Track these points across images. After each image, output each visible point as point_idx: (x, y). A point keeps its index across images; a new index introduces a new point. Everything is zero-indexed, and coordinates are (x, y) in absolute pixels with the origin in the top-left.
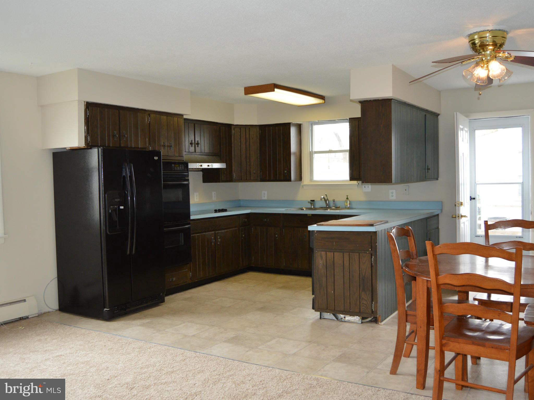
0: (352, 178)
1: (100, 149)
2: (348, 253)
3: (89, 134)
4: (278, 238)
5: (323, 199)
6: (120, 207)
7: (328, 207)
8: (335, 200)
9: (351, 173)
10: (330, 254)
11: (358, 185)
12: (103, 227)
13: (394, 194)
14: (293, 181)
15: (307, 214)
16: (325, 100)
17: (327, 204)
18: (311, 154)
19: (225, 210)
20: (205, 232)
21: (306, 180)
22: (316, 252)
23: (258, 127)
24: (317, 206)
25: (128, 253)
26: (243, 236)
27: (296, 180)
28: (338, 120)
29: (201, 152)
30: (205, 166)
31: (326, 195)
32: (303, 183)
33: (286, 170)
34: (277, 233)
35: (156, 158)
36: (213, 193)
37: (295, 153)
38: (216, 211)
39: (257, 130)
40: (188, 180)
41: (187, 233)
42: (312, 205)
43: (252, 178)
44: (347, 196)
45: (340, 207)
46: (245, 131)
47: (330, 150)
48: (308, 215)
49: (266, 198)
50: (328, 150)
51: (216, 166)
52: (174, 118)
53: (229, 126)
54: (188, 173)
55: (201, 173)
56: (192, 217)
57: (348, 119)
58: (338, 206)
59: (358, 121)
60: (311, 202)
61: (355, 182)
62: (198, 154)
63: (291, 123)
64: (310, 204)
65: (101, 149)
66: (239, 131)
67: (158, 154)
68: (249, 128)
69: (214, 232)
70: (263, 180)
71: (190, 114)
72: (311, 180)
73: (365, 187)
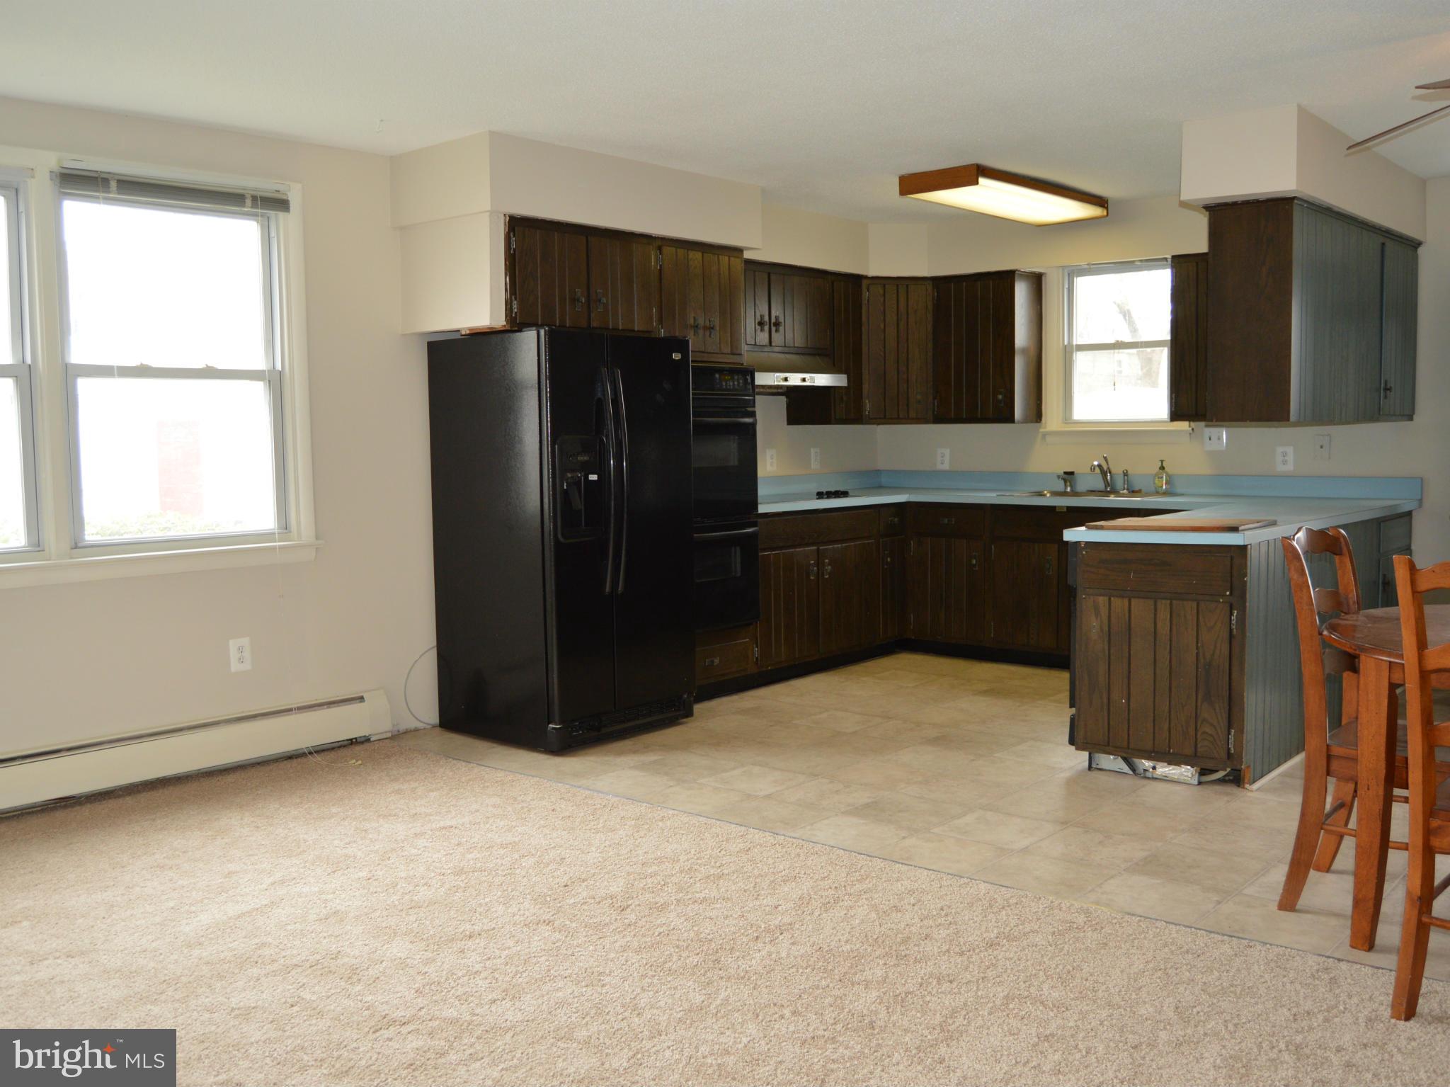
0: (1176, 415)
1: (542, 332)
2: (1169, 601)
3: (515, 294)
4: (977, 569)
5: (1097, 470)
6: (590, 476)
7: (1109, 491)
8: (1129, 472)
9: (1173, 401)
10: (1119, 604)
11: (1191, 432)
12: (549, 525)
13: (1290, 458)
14: (1019, 422)
15: (1055, 507)
16: (1107, 208)
17: (1107, 483)
18: (1068, 352)
19: (844, 494)
20: (794, 546)
21: (1052, 420)
22: (1084, 596)
23: (929, 282)
24: (1081, 487)
25: (608, 589)
26: (889, 559)
27: (1026, 420)
28: (1141, 261)
29: (785, 346)
30: (795, 379)
31: (1105, 459)
32: (1045, 428)
33: (1000, 393)
34: (974, 554)
35: (676, 356)
36: (813, 451)
37: (1024, 351)
38: (820, 495)
39: (927, 290)
40: (753, 414)
41: (750, 545)
42: (1068, 484)
43: (912, 414)
44: (1162, 461)
45: (1143, 491)
46: (896, 291)
47: (1118, 341)
48: (1057, 510)
49: (946, 466)
50: (1113, 341)
51: (822, 380)
52: (720, 257)
53: (856, 280)
54: (754, 397)
55: (783, 399)
56: (762, 509)
57: (1170, 260)
58: (1137, 489)
59: (1197, 263)
60: (1066, 476)
61: (1183, 426)
62: (777, 349)
63: (1017, 270)
64: (1063, 482)
65: (545, 330)
66: (882, 292)
67: (682, 345)
68: (907, 286)
69: (815, 548)
70: (940, 419)
71: (760, 247)
72: (1066, 420)
73: (1210, 439)
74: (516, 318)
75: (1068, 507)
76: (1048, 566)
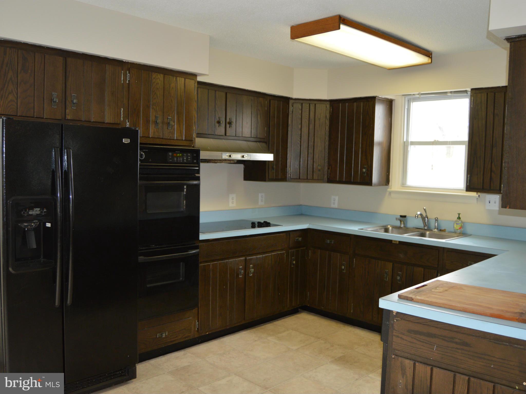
0: (469, 188)
1: (0, 121)
4: (345, 272)
5: (420, 216)
6: (47, 224)
7: (426, 229)
8: (439, 218)
9: (469, 179)
10: (423, 369)
11: (478, 197)
12: (2, 261)
14: (376, 185)
15: (392, 240)
16: (431, 58)
17: (425, 224)
18: (406, 146)
19: (267, 224)
20: (228, 258)
21: (395, 184)
23: (328, 102)
24: (410, 225)
25: (57, 304)
26: (294, 262)
27: (380, 184)
28: (451, 92)
29: (236, 136)
31: (425, 210)
32: (391, 189)
33: (365, 168)
34: (344, 262)
35: (126, 141)
36: (260, 195)
37: (380, 144)
38: (253, 226)
39: (326, 107)
40: (198, 179)
41: (192, 261)
42: (402, 223)
43: (315, 178)
44: (459, 214)
45: (446, 231)
46: (308, 107)
47: (435, 140)
48: (393, 242)
49: (336, 206)
50: (432, 140)
52: (178, 78)
53: (286, 100)
54: (199, 167)
55: (242, 166)
56: (202, 237)
57: (469, 93)
58: (443, 229)
59: (487, 94)
60: (401, 218)
61: (474, 194)
62: (231, 138)
63: (377, 97)
64: (399, 221)
65: (3, 120)
66: (300, 107)
67: (132, 134)
68: (315, 104)
69: (243, 258)
70: (331, 180)
71: (207, 73)
72: (403, 185)
73: (490, 202)
75: (399, 242)
76: (386, 275)
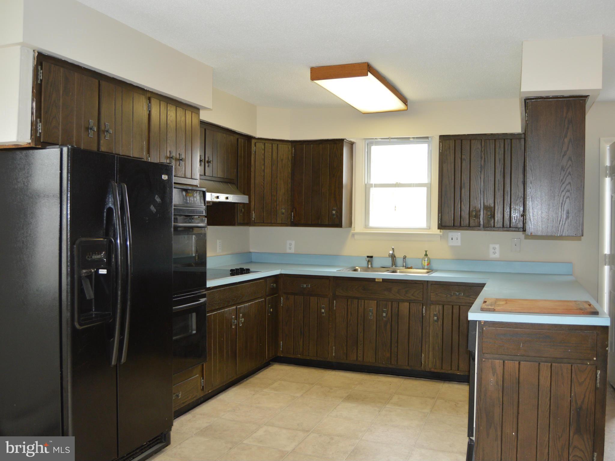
0: (441, 226)
1: (65, 149)
2: (550, 364)
3: (40, 118)
4: (325, 315)
6: (100, 270)
7: (394, 268)
8: (407, 257)
9: (439, 218)
10: (511, 365)
11: (442, 235)
12: (66, 314)
13: (497, 251)
14: (343, 227)
15: (375, 279)
16: (407, 105)
17: (393, 263)
18: (367, 188)
19: (247, 271)
20: (224, 308)
21: (358, 226)
22: (484, 360)
23: (289, 143)
25: (113, 362)
26: (271, 310)
27: (346, 226)
28: (414, 138)
29: (211, 176)
30: (222, 198)
31: (393, 249)
32: (354, 230)
33: (334, 210)
35: (165, 177)
36: (218, 241)
37: (346, 186)
38: (233, 273)
39: (289, 148)
42: (370, 263)
43: (279, 221)
44: (426, 251)
46: (271, 148)
47: (397, 183)
48: (376, 281)
49: (292, 251)
50: (395, 183)
51: (232, 198)
53: (249, 138)
56: (210, 284)
57: (439, 138)
59: (456, 141)
60: (369, 259)
61: (437, 232)
62: (208, 178)
63: (345, 139)
64: (367, 262)
66: (263, 147)
67: (169, 170)
68: (278, 145)
69: (235, 307)
70: (295, 224)
71: (211, 107)
72: (366, 226)
73: (452, 239)
74: (40, 137)
75: (383, 279)
